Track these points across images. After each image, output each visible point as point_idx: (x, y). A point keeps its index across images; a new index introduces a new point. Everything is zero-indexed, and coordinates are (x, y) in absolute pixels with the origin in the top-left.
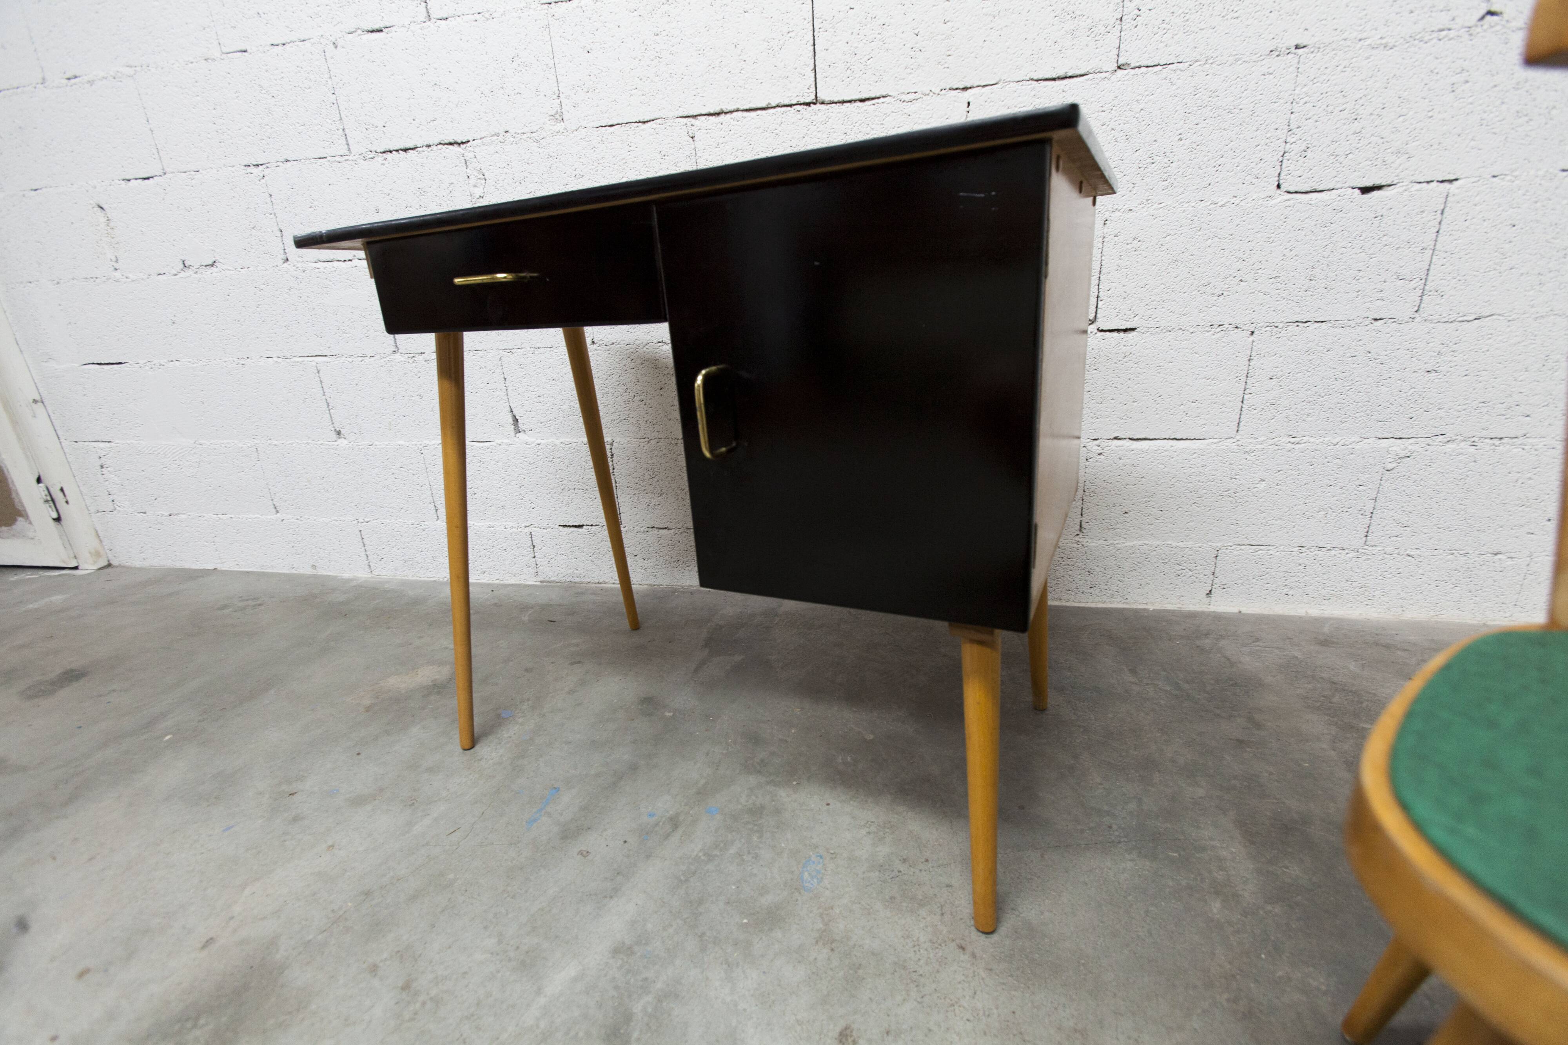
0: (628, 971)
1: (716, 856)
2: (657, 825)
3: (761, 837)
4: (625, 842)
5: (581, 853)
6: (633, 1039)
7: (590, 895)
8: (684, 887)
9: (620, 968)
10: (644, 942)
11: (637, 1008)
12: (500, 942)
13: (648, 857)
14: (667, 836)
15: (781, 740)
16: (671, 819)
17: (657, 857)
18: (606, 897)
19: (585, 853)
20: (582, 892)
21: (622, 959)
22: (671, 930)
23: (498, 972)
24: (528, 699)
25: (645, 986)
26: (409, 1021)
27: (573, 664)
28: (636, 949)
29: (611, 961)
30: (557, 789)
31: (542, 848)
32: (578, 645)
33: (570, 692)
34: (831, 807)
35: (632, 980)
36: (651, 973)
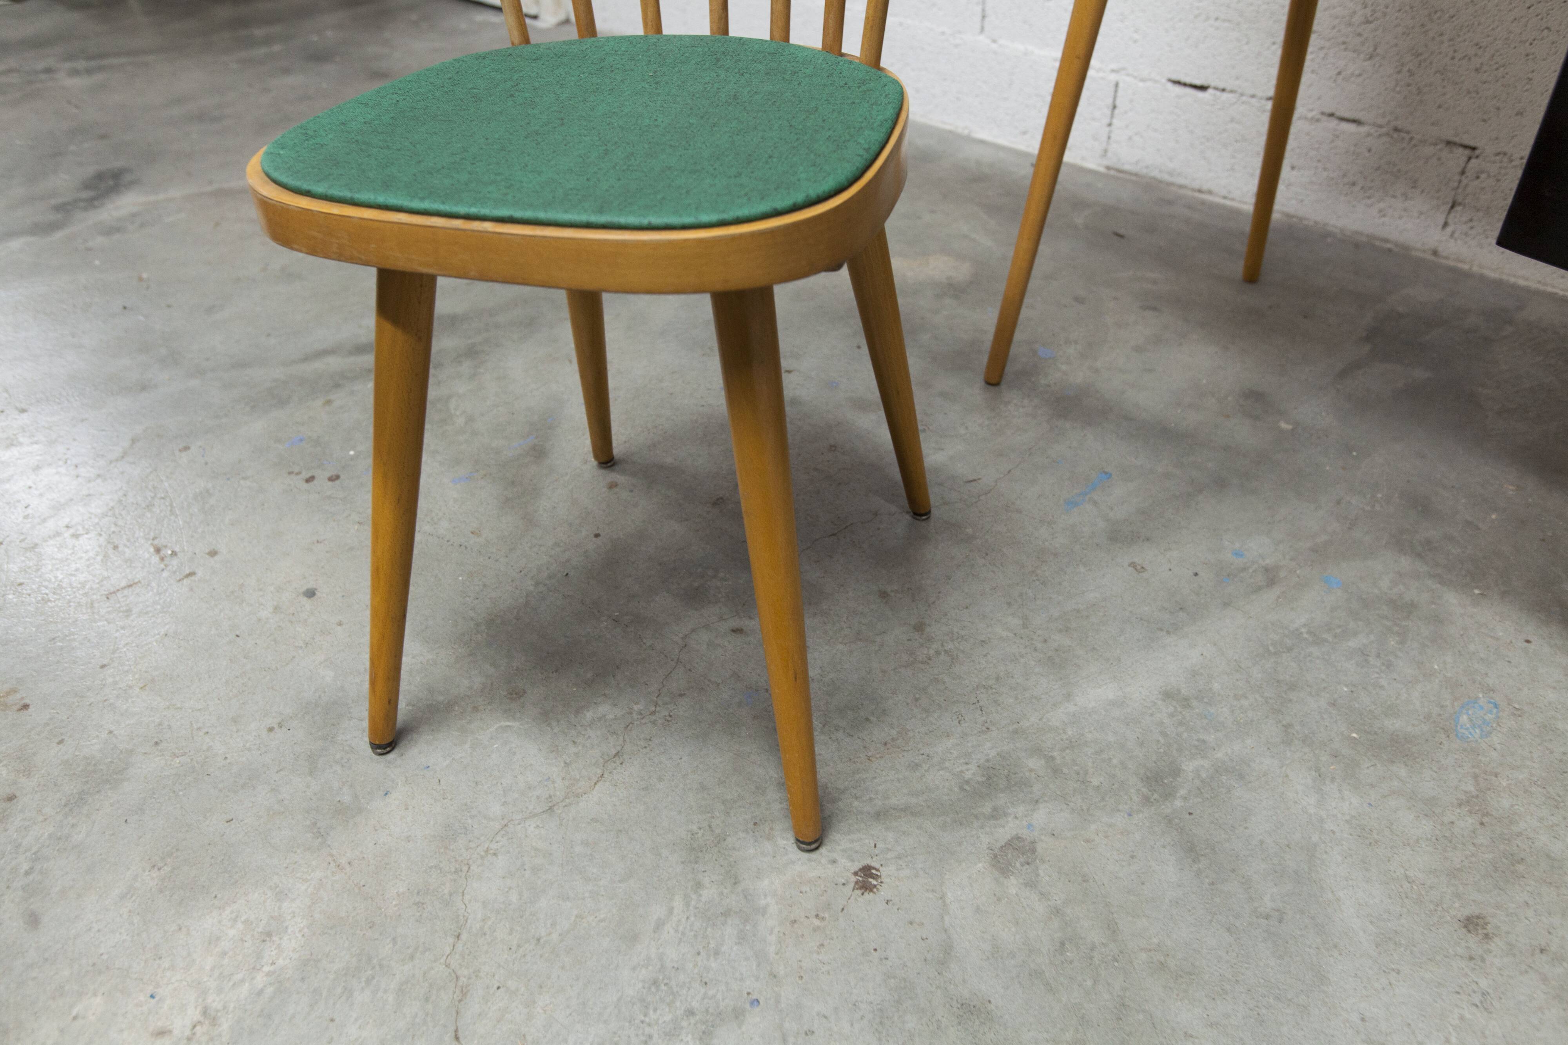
0: (1181, 724)
1: (1326, 641)
2: (1244, 569)
3: (1402, 642)
4: (1196, 574)
5: (1133, 565)
6: (1178, 795)
7: (1141, 619)
8: (1273, 660)
9: (1172, 715)
10: (1206, 700)
11: (1189, 766)
12: (1025, 626)
13: (1226, 605)
14: (1258, 589)
15: (1468, 523)
16: (1266, 570)
17: (1238, 609)
18: (1162, 630)
19: (1139, 567)
20: (1131, 612)
21: (1175, 707)
22: (1245, 703)
23: (1022, 656)
24: (1076, 342)
25: (1202, 749)
26: (922, 663)
27: (1145, 308)
28: (1195, 703)
29: (1159, 703)
30: (1109, 475)
31: (1082, 540)
32: (1155, 282)
33: (1138, 349)
34: (1532, 647)
35: (1185, 735)
36: (1211, 738)
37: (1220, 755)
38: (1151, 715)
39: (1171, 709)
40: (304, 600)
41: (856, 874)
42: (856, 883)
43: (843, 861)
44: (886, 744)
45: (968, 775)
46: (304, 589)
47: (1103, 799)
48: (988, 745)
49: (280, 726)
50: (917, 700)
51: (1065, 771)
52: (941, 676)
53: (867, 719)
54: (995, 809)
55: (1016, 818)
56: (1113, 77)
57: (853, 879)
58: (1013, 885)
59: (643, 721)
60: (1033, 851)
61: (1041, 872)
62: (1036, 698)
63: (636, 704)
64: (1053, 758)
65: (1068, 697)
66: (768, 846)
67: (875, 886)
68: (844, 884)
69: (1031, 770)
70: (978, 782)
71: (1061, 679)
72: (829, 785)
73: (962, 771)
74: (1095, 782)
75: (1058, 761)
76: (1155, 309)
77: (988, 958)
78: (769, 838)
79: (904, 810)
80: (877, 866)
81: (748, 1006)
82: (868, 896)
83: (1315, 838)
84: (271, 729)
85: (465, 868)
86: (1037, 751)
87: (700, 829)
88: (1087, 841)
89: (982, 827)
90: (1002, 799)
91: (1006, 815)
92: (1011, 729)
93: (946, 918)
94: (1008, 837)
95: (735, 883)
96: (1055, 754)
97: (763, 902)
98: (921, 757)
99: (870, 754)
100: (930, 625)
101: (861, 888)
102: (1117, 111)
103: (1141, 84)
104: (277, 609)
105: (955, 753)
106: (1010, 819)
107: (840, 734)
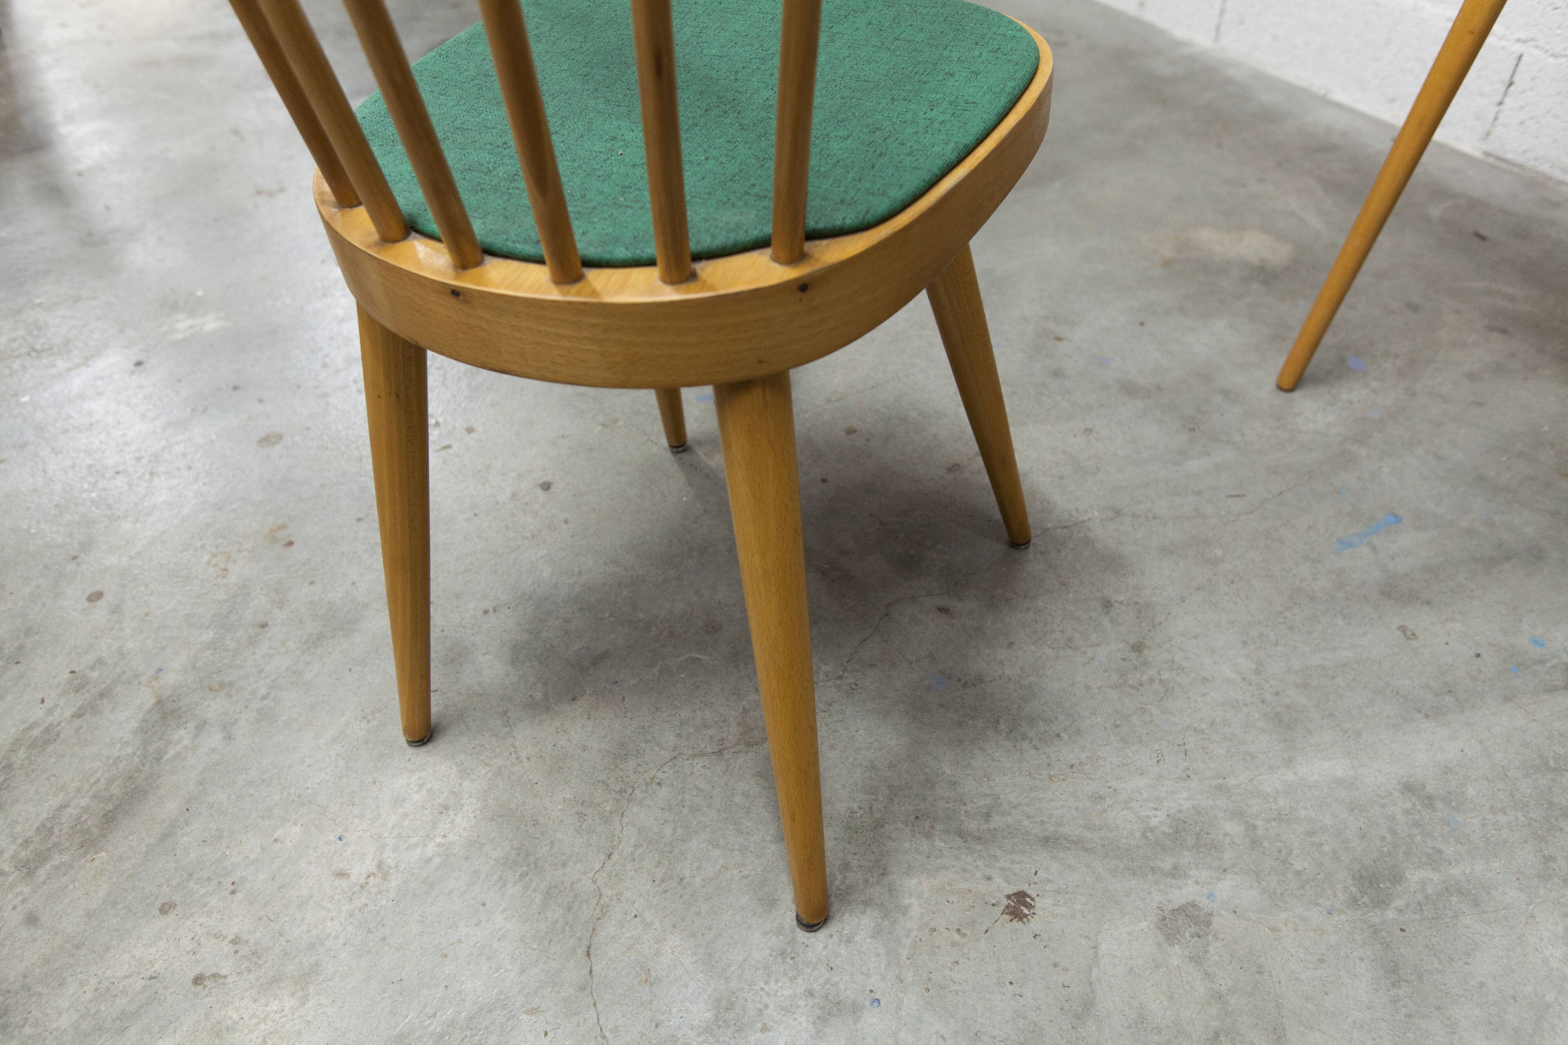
0: (1416, 824)
2: (1541, 662)
4: (1478, 655)
5: (1403, 629)
6: (1394, 905)
7: (1397, 694)
8: (1550, 777)
9: (1407, 812)
10: (1453, 804)
11: (1414, 876)
12: (1257, 672)
13: (1507, 699)
14: (1552, 689)
17: (1521, 708)
18: (1420, 711)
19: (1409, 633)
20: (1387, 683)
21: (1414, 804)
22: (1503, 819)
23: (1246, 705)
24: (1397, 356)
25: (1435, 859)
26: (1132, 687)
27: (1491, 329)
28: (1439, 805)
29: (1397, 795)
30: (1399, 519)
31: (1348, 588)
32: (1512, 299)
33: (1472, 377)
35: (1418, 839)
36: (1449, 850)
37: (1455, 872)
38: (1383, 806)
39: (1408, 805)
40: (539, 492)
41: (1009, 897)
42: (1007, 907)
43: (998, 880)
44: (1072, 766)
45: (1154, 822)
46: (542, 481)
47: (1302, 887)
48: (1185, 794)
49: (495, 610)
50: (1117, 726)
51: (1266, 844)
52: (1149, 707)
53: (1058, 735)
54: (1175, 867)
55: (1197, 882)
56: (1518, 48)
57: (1006, 902)
58: (1176, 955)
59: (829, 684)
60: (1208, 924)
61: (1211, 949)
62: (1251, 755)
63: (826, 664)
64: (1255, 827)
65: (1289, 762)
66: (925, 845)
67: (1026, 916)
68: (994, 905)
69: (1226, 834)
70: (1164, 833)
71: (1285, 740)
72: (1002, 796)
73: (1148, 817)
74: (1298, 865)
75: (1260, 832)
76: (1504, 331)
77: (1130, 1027)
78: (928, 836)
79: (1076, 842)
80: (1034, 895)
81: (867, 1003)
82: (1016, 924)
83: (1550, 998)
84: (486, 612)
85: (629, 791)
86: (1237, 814)
87: (860, 808)
88: (1273, 929)
89: (1156, 883)
90: (1186, 858)
91: (1186, 876)
92: (1214, 782)
93: (1095, 971)
94: (1183, 901)
95: (883, 874)
96: (1259, 823)
97: (906, 901)
98: (1107, 790)
99: (1052, 773)
100: (1150, 648)
101: (1010, 913)
102: (1512, 89)
103: (1551, 60)
104: (514, 496)
105: (1145, 795)
106: (1190, 882)
107: (1026, 745)
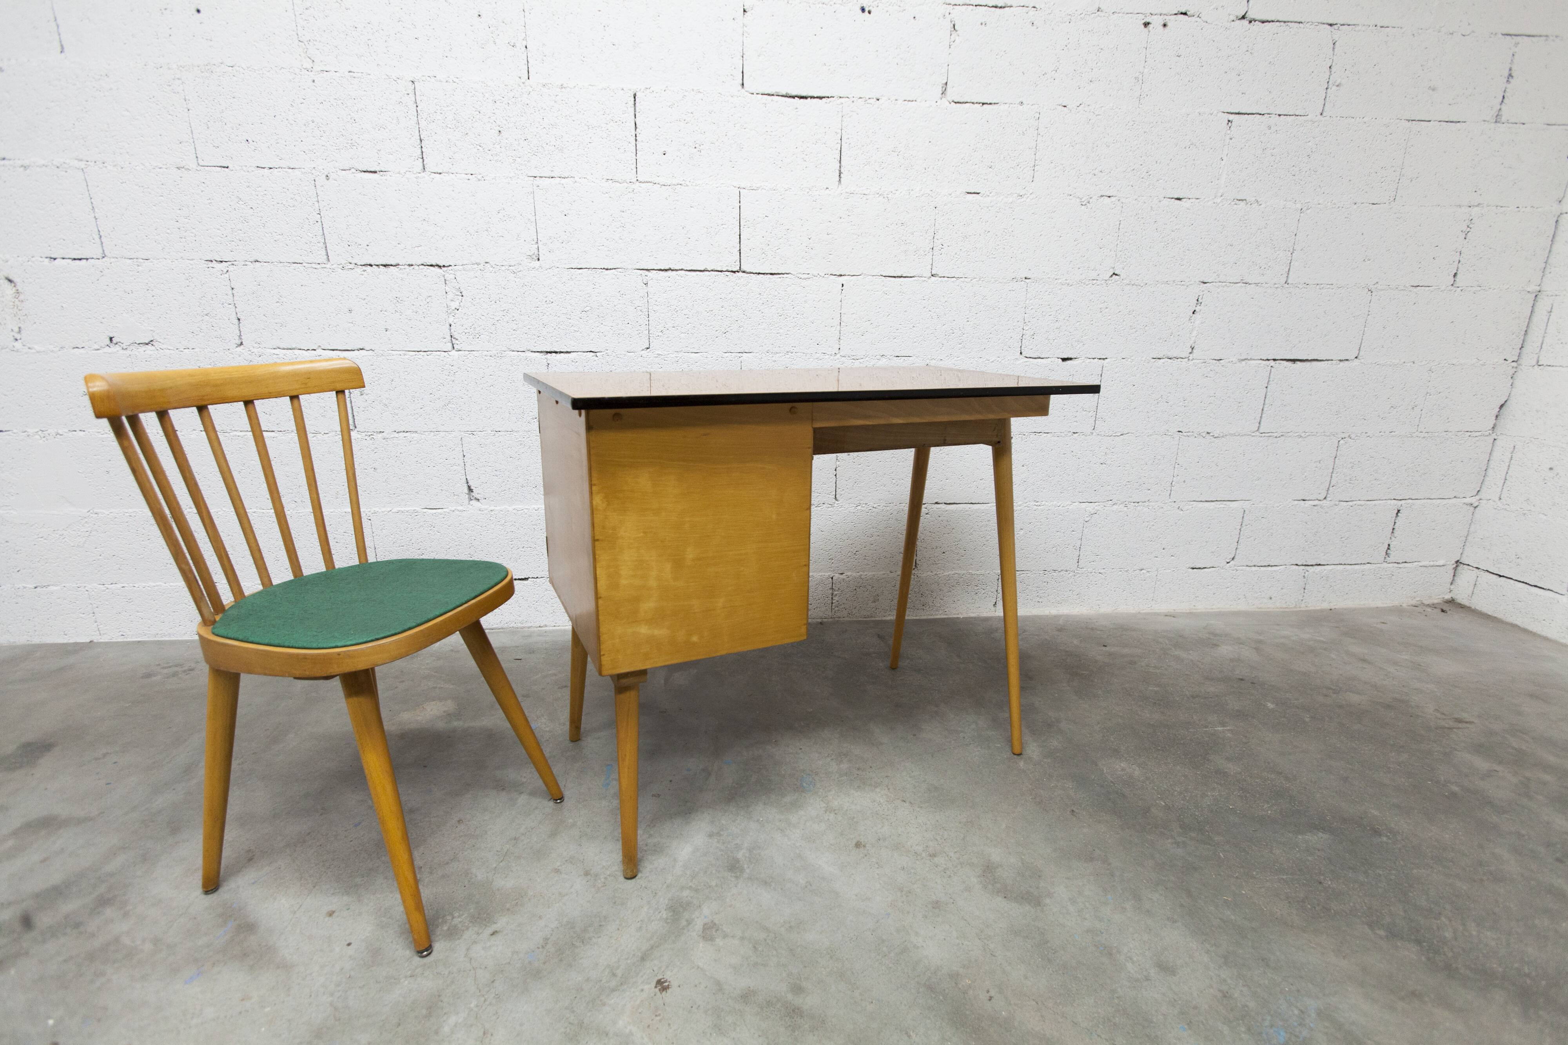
2: (696, 775)
3: (767, 771)
7: (676, 814)
13: (701, 791)
14: (706, 779)
16: (703, 770)
25: (738, 847)
28: (722, 833)
29: (710, 840)
30: (611, 765)
34: (803, 750)
35: (729, 846)
36: (738, 841)
37: (746, 845)
38: (711, 847)
39: (716, 840)
41: (656, 987)
42: (660, 990)
43: (646, 987)
44: (618, 929)
45: (665, 916)
47: (722, 888)
48: (662, 899)
51: (699, 888)
52: (616, 887)
53: (600, 926)
54: (687, 921)
55: (698, 918)
57: (657, 990)
58: (719, 942)
60: (715, 924)
61: (724, 929)
62: (663, 869)
63: (472, 1003)
64: (691, 887)
65: (675, 860)
66: (607, 1009)
67: (668, 985)
68: (655, 995)
69: (687, 897)
70: (671, 916)
72: (610, 963)
73: (661, 917)
74: (713, 883)
75: (694, 886)
77: (735, 974)
78: (604, 1005)
79: (652, 948)
80: (662, 977)
82: (669, 991)
83: (798, 852)
86: (682, 888)
87: (566, 1028)
88: (730, 906)
89: (688, 931)
90: (686, 915)
91: (693, 919)
92: (665, 887)
93: (707, 973)
94: (702, 927)
95: (607, 1034)
96: (690, 884)
97: (627, 1031)
98: (639, 924)
99: (615, 938)
101: (663, 990)
106: (696, 920)
107: (594, 940)
